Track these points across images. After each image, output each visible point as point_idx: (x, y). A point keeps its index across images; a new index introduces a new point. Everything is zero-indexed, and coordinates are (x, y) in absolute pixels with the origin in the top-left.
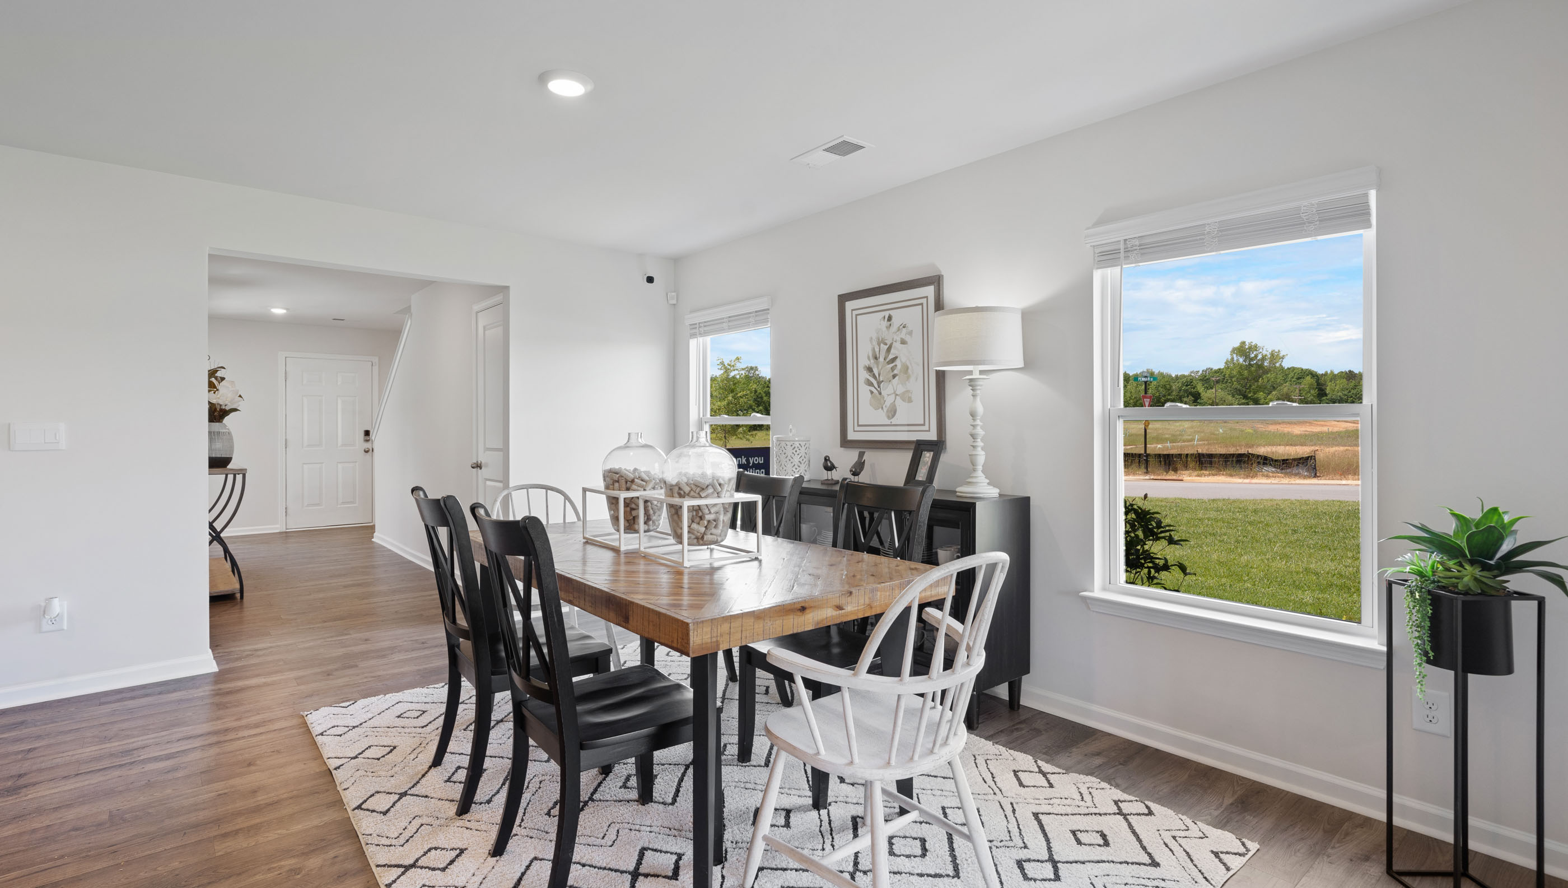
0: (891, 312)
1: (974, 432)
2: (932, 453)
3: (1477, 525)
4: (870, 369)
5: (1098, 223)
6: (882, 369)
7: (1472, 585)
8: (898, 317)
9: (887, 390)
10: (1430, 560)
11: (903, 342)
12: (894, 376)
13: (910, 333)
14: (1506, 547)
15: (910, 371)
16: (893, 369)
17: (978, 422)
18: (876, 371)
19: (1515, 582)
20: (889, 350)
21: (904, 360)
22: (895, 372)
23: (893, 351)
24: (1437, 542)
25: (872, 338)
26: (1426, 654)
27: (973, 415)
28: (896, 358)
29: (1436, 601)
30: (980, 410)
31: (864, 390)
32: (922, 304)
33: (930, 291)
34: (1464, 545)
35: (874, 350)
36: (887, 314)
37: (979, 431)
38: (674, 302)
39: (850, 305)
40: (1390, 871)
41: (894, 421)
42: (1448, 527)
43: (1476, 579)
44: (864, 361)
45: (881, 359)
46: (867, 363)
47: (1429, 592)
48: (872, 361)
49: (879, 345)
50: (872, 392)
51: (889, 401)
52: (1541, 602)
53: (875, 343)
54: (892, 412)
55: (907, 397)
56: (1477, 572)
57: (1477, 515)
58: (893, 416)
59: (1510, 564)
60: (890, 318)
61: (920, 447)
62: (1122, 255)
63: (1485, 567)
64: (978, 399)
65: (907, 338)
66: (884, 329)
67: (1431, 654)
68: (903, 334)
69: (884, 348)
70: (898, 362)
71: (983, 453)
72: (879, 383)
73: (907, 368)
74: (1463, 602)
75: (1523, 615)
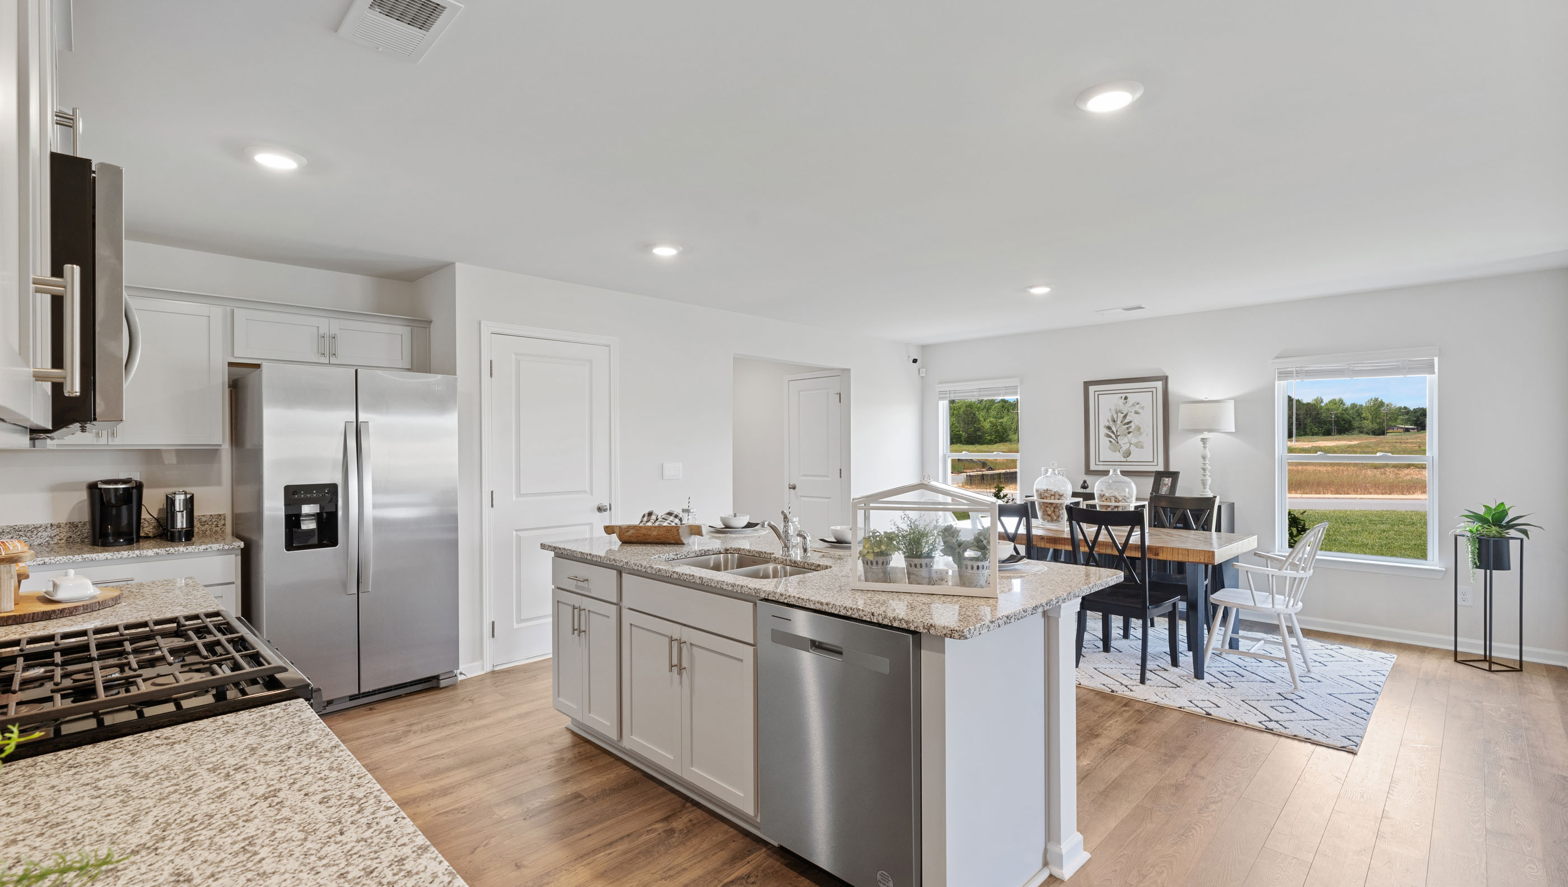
0: (1127, 395)
1: (1205, 467)
2: (1171, 479)
3: (1495, 510)
4: (1109, 428)
5: (1277, 358)
6: (1119, 428)
7: (1496, 534)
8: (1132, 398)
9: (1123, 441)
10: (1476, 526)
11: (1137, 413)
12: (1129, 433)
13: (1143, 408)
14: (1507, 520)
15: (1142, 430)
16: (1128, 428)
17: (1207, 462)
18: (1114, 429)
19: (1512, 533)
20: (1125, 417)
21: (1137, 423)
22: (1130, 430)
23: (1128, 417)
24: (1477, 517)
25: (1110, 409)
26: (1475, 564)
27: (1204, 458)
28: (1131, 422)
29: (1480, 541)
30: (1209, 455)
31: (1104, 441)
32: (1152, 392)
33: (1159, 384)
34: (1490, 519)
35: (1112, 416)
36: (1124, 396)
37: (1208, 467)
38: (924, 375)
39: (1092, 389)
40: (1456, 660)
41: (1129, 459)
42: (1482, 511)
43: (1497, 532)
44: (1104, 421)
45: (1119, 422)
46: (1107, 424)
47: (1477, 538)
48: (1111, 423)
49: (1117, 413)
50: (1111, 442)
51: (1125, 447)
52: (1522, 540)
53: (1114, 412)
54: (1128, 454)
55: (1139, 445)
56: (1497, 528)
57: (1493, 507)
58: (1128, 457)
59: (1509, 526)
60: (1126, 398)
61: (1159, 476)
62: (1295, 374)
63: (1501, 526)
64: (1207, 449)
65: (1140, 411)
66: (1121, 404)
67: (1478, 564)
68: (1137, 408)
69: (1121, 416)
70: (1132, 424)
71: (1210, 479)
72: (1117, 437)
73: (1140, 428)
74: (1494, 541)
75: (1514, 546)
